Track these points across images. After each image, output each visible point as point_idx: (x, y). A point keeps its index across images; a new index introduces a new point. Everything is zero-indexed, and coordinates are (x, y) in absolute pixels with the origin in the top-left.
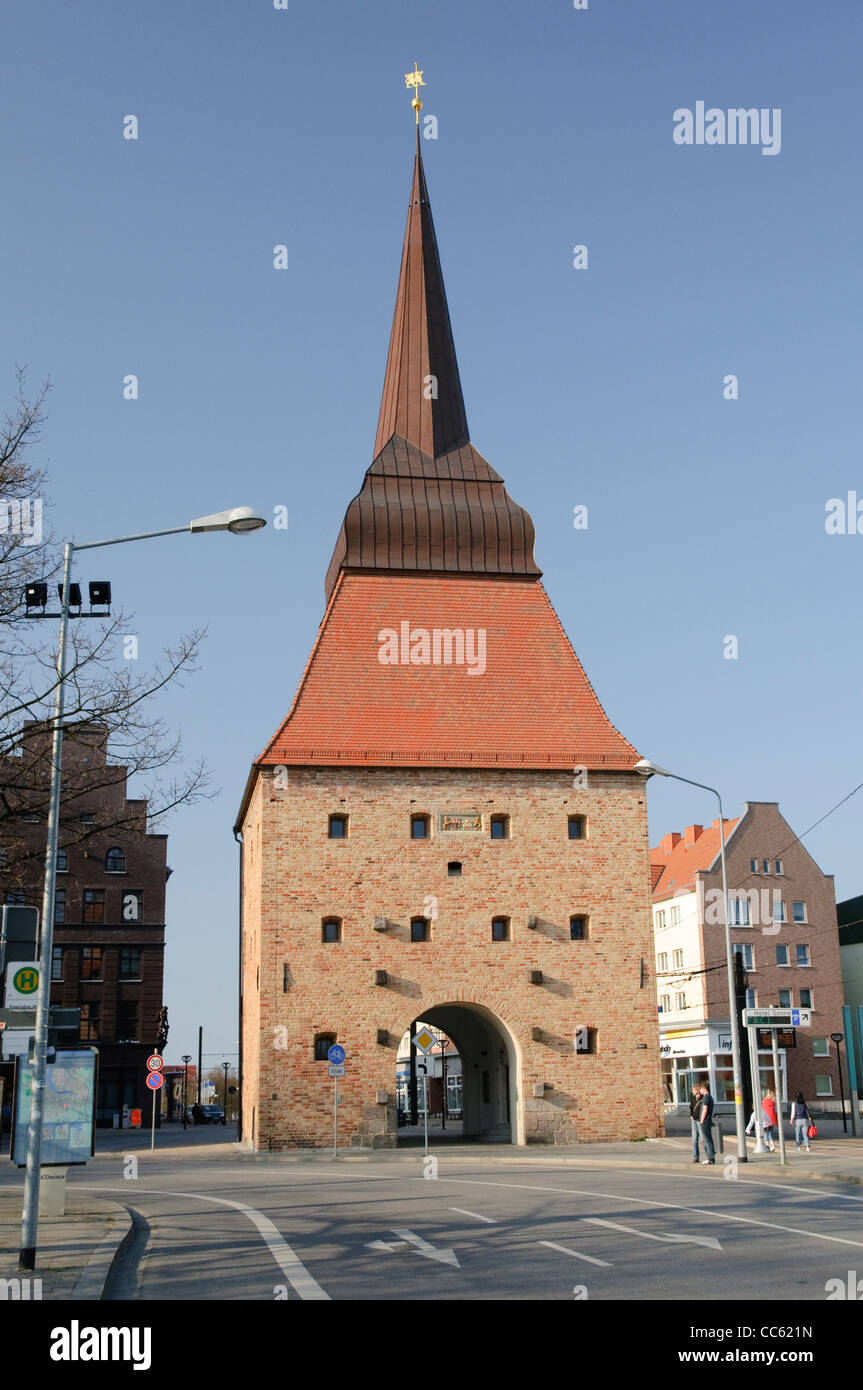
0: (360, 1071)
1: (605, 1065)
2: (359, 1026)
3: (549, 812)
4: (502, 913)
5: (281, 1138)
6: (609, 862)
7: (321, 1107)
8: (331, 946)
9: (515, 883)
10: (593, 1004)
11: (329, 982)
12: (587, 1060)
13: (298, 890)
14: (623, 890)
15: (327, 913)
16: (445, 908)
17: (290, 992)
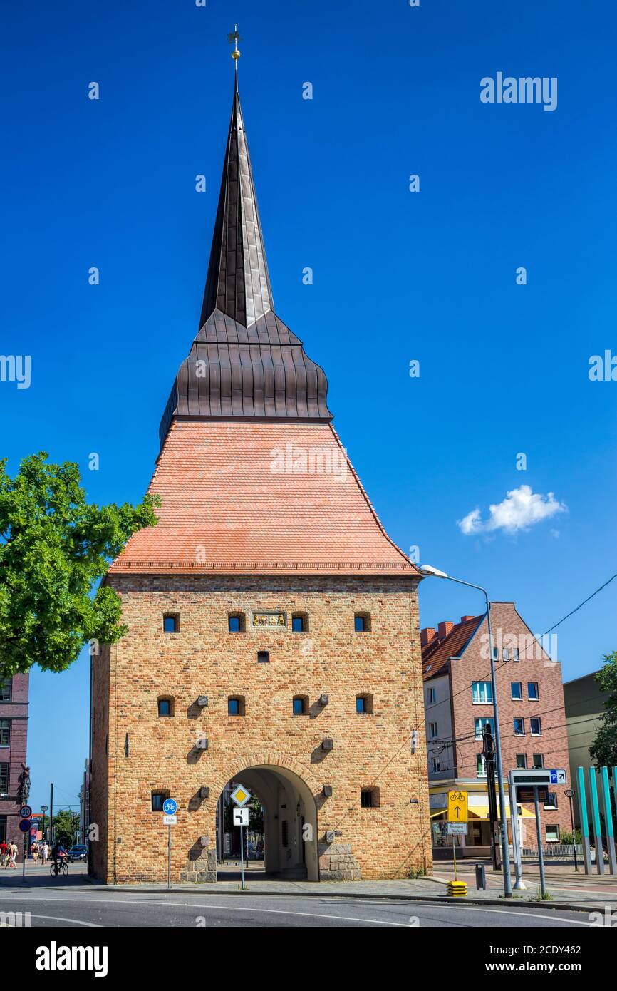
0: (187, 820)
1: (384, 816)
2: (186, 784)
3: (338, 610)
4: (303, 692)
5: (125, 873)
6: (388, 651)
7: (156, 849)
8: (163, 719)
9: (312, 668)
10: (375, 767)
11: (163, 748)
12: (369, 813)
13: (138, 673)
14: (399, 673)
15: (162, 693)
16: (255, 689)
17: (132, 757)
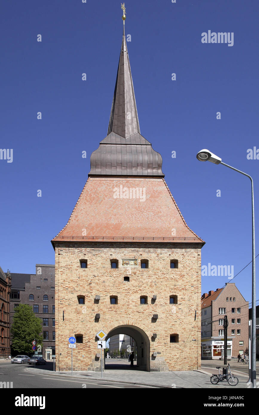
0: (90, 347)
1: (180, 346)
2: (90, 332)
3: (163, 259)
4: (145, 295)
5: (63, 367)
6: (185, 276)
7: (77, 358)
8: (80, 305)
9: (149, 284)
10: (177, 326)
11: (80, 317)
12: (174, 345)
13: (68, 286)
14: (190, 286)
15: (79, 294)
16: (123, 293)
17: (66, 321)
